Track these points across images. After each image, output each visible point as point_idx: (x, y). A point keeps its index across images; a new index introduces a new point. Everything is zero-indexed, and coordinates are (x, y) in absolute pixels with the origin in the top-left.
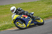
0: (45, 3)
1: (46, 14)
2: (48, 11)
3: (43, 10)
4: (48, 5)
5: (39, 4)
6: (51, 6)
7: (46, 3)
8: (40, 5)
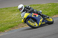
0: (9, 11)
1: (11, 23)
2: (14, 20)
3: (7, 19)
4: (13, 13)
5: (3, 11)
6: (16, 14)
7: (11, 11)
8: (4, 13)
